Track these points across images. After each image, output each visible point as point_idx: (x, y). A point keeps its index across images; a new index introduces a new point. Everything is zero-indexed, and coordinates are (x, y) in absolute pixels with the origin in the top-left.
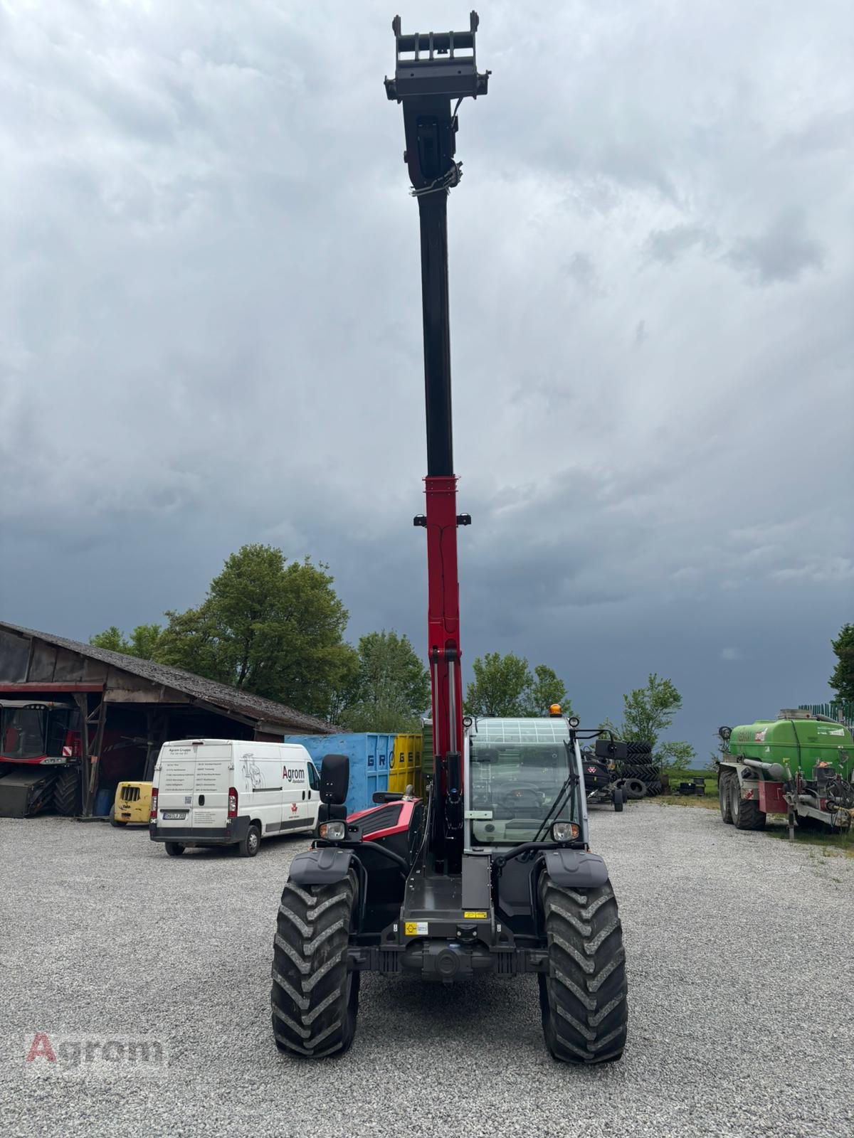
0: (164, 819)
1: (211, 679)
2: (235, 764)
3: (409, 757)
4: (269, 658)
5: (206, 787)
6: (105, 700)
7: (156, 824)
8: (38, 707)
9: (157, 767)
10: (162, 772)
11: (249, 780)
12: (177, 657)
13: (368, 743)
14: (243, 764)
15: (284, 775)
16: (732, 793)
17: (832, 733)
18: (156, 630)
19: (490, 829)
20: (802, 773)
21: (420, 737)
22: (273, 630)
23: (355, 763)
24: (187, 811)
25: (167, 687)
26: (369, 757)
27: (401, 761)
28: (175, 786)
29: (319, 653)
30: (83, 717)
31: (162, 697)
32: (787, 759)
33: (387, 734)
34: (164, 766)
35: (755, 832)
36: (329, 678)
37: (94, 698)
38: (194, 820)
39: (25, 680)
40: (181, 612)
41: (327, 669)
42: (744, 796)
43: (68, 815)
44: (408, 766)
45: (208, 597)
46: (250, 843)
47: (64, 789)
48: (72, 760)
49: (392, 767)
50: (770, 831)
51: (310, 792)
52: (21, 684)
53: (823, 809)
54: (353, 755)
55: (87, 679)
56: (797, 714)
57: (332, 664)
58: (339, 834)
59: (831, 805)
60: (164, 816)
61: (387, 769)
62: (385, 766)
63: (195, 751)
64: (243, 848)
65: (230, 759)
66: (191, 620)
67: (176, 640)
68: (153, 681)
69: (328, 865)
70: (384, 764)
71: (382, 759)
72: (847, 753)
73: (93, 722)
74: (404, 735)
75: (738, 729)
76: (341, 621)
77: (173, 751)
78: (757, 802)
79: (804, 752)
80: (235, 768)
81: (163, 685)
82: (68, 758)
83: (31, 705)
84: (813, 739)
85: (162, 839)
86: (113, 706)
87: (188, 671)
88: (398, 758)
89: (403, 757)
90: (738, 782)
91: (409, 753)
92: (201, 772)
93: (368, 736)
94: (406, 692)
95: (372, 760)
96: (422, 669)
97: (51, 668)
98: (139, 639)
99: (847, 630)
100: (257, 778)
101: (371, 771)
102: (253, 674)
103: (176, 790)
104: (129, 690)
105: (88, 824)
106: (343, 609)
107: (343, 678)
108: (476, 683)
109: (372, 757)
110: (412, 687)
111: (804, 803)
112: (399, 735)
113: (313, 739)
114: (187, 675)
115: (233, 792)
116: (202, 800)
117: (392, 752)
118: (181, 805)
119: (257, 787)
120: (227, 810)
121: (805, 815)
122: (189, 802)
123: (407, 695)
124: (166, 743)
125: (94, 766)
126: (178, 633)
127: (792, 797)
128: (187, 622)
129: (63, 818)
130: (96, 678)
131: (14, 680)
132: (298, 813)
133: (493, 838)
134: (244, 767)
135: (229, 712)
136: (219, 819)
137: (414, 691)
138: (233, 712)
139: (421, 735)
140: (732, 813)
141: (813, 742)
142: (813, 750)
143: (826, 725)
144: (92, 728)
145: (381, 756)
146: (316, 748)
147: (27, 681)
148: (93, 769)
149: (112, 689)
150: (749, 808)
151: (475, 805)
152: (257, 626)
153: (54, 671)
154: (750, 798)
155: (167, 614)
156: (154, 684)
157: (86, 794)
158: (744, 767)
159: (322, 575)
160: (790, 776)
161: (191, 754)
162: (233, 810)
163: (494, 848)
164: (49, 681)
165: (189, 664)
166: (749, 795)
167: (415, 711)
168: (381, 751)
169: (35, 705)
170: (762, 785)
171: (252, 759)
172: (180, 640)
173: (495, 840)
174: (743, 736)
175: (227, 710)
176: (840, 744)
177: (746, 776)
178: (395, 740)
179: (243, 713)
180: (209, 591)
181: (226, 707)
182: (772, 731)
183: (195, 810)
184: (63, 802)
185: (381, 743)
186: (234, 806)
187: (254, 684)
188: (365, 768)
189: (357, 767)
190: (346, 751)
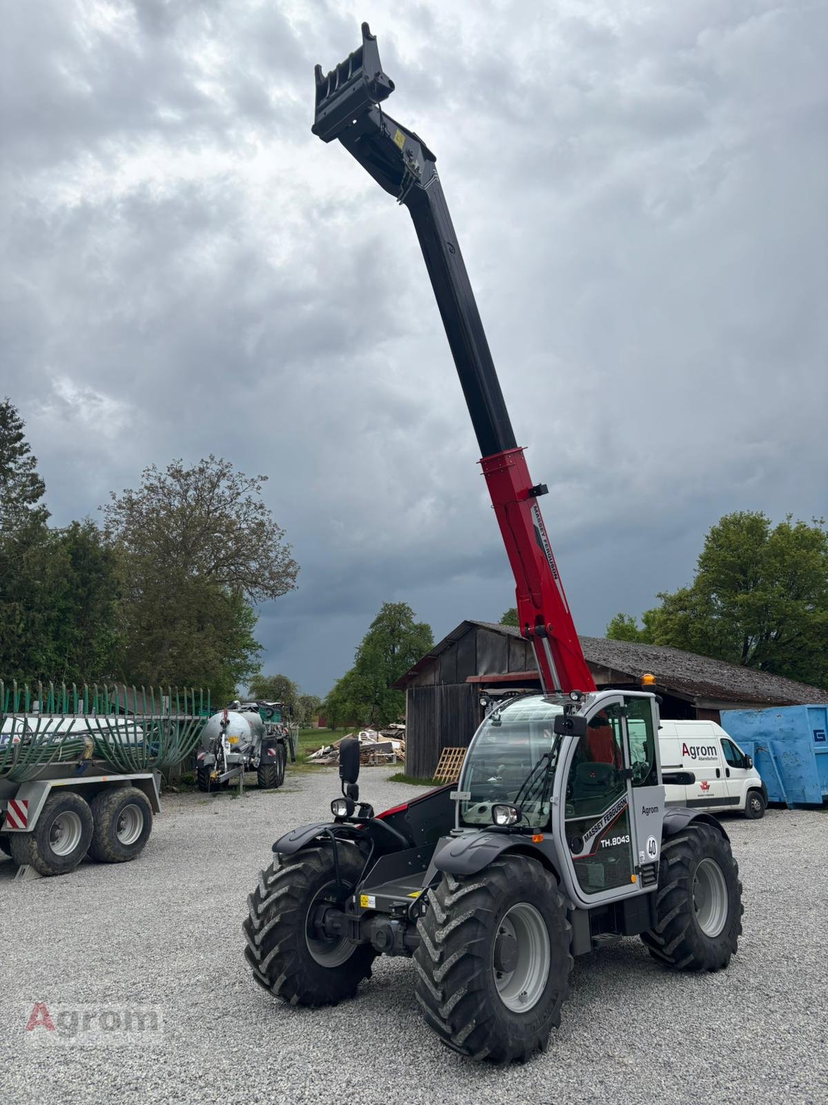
8: (513, 694)
13: (809, 718)
15: (684, 752)
23: (797, 738)
25: (613, 670)
26: (815, 732)
31: (610, 679)
39: (507, 671)
40: (673, 592)
45: (697, 575)
51: (727, 771)
52: (504, 675)
54: (793, 729)
66: (681, 600)
67: (669, 620)
68: (598, 665)
83: (508, 692)
93: (809, 708)
95: (822, 735)
97: (523, 659)
101: (820, 747)
109: (820, 731)
113: (748, 713)
126: (670, 613)
128: (680, 602)
131: (500, 672)
132: (710, 791)
146: (752, 723)
147: (509, 672)
153: (525, 663)
155: (659, 596)
156: (599, 667)
159: (817, 532)
164: (523, 671)
169: (511, 692)
180: (697, 567)
188: (809, 744)
189: (800, 743)
190: (786, 726)
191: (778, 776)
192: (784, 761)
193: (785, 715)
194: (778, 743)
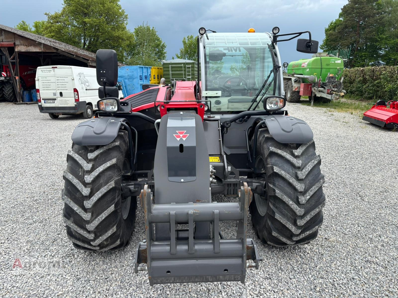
0: (45, 103)
1: (70, 44)
2: (74, 77)
3: (158, 77)
4: (95, 36)
5: (62, 88)
6: (16, 50)
7: (41, 105)
9: (36, 79)
10: (39, 81)
11: (83, 85)
12: (53, 34)
13: (139, 70)
14: (79, 77)
16: (288, 89)
17: (336, 62)
18: (43, 23)
19: (218, 103)
20: (321, 79)
21: (161, 69)
22: (94, 22)
23: (134, 79)
24: (55, 99)
25: (44, 44)
27: (154, 78)
28: (47, 88)
29: (116, 34)
30: (8, 59)
31: (42, 49)
32: (316, 74)
33: (147, 67)
34: (40, 78)
35: (296, 104)
36: (122, 45)
37: (11, 50)
38: (59, 103)
40: (53, 13)
41: (121, 41)
42: (294, 90)
43: (11, 102)
44: (157, 81)
45: (63, 6)
46: (88, 113)
47: (7, 91)
48: (7, 78)
49: (150, 81)
50: (301, 103)
53: (328, 93)
54: (133, 75)
55: (5, 41)
56: (321, 54)
57: (123, 39)
58: (113, 107)
59: (332, 92)
60: (45, 101)
61: (148, 81)
62: (147, 80)
63: (54, 71)
64: (85, 115)
65: (71, 75)
67: (51, 26)
68: (36, 41)
69: (102, 131)
70: (147, 79)
71: (146, 77)
72: (340, 70)
73: (13, 61)
74: (154, 67)
75: (291, 63)
76: (125, 19)
77: (43, 71)
78: (299, 92)
79: (324, 71)
80: (74, 79)
81: (42, 43)
82: (5, 77)
84: (328, 65)
85: (45, 112)
86: (21, 54)
87: (58, 40)
88: (153, 77)
89: (155, 77)
90: (292, 84)
91: (158, 75)
92: (58, 81)
93: (139, 67)
94: (155, 52)
95: (141, 78)
96: (161, 43)
98: (36, 26)
99: (332, 23)
100: (87, 84)
101: (141, 82)
102: (89, 43)
103: (48, 89)
104: (26, 46)
105: (20, 105)
106: (125, 14)
107: (128, 46)
108: (183, 48)
109: (141, 76)
110: (157, 50)
111: (320, 91)
112: (152, 67)
114: (57, 42)
115: (75, 90)
116: (61, 94)
117: (150, 75)
118: (52, 96)
119: (88, 88)
120: (74, 99)
121: (319, 96)
122: (55, 95)
123: (156, 53)
124: (39, 68)
125: (18, 81)
126: (52, 23)
127: (316, 89)
128: (56, 18)
129: (9, 103)
130: (10, 40)
133: (220, 109)
134: (79, 79)
135: (75, 56)
136: (72, 103)
137: (158, 52)
138: (76, 56)
139: (162, 68)
140: (287, 96)
141: (328, 66)
142: (327, 69)
143: (333, 59)
144: (13, 64)
145: (145, 76)
148: (17, 82)
149: (18, 45)
150: (295, 94)
151: (208, 88)
152: (87, 20)
154: (296, 90)
155: (46, 15)
157: (17, 93)
158: (295, 78)
160: (317, 80)
161: (52, 72)
162: (77, 99)
163: (221, 115)
165: (59, 38)
166: (296, 89)
167: (159, 60)
168: (145, 74)
170: (302, 85)
171: (83, 75)
172: (53, 26)
173: (222, 110)
174: (294, 66)
175: (74, 55)
176: (338, 66)
177: (296, 81)
178: (151, 70)
179: (81, 56)
180: (63, 3)
181: (73, 54)
182: (311, 62)
183: (59, 99)
184: (8, 97)
185: (145, 70)
186: (77, 97)
187: (90, 48)
188: (138, 81)
189: (135, 80)
190: (130, 74)
191: (126, 93)
192: (129, 88)
193: (130, 69)
194: (126, 80)
